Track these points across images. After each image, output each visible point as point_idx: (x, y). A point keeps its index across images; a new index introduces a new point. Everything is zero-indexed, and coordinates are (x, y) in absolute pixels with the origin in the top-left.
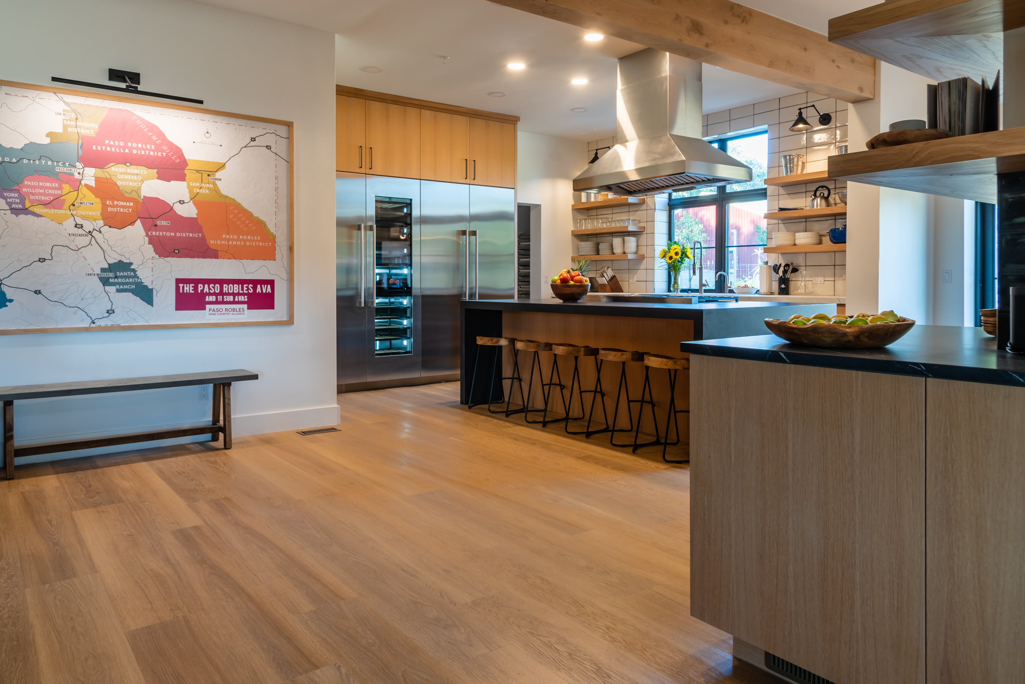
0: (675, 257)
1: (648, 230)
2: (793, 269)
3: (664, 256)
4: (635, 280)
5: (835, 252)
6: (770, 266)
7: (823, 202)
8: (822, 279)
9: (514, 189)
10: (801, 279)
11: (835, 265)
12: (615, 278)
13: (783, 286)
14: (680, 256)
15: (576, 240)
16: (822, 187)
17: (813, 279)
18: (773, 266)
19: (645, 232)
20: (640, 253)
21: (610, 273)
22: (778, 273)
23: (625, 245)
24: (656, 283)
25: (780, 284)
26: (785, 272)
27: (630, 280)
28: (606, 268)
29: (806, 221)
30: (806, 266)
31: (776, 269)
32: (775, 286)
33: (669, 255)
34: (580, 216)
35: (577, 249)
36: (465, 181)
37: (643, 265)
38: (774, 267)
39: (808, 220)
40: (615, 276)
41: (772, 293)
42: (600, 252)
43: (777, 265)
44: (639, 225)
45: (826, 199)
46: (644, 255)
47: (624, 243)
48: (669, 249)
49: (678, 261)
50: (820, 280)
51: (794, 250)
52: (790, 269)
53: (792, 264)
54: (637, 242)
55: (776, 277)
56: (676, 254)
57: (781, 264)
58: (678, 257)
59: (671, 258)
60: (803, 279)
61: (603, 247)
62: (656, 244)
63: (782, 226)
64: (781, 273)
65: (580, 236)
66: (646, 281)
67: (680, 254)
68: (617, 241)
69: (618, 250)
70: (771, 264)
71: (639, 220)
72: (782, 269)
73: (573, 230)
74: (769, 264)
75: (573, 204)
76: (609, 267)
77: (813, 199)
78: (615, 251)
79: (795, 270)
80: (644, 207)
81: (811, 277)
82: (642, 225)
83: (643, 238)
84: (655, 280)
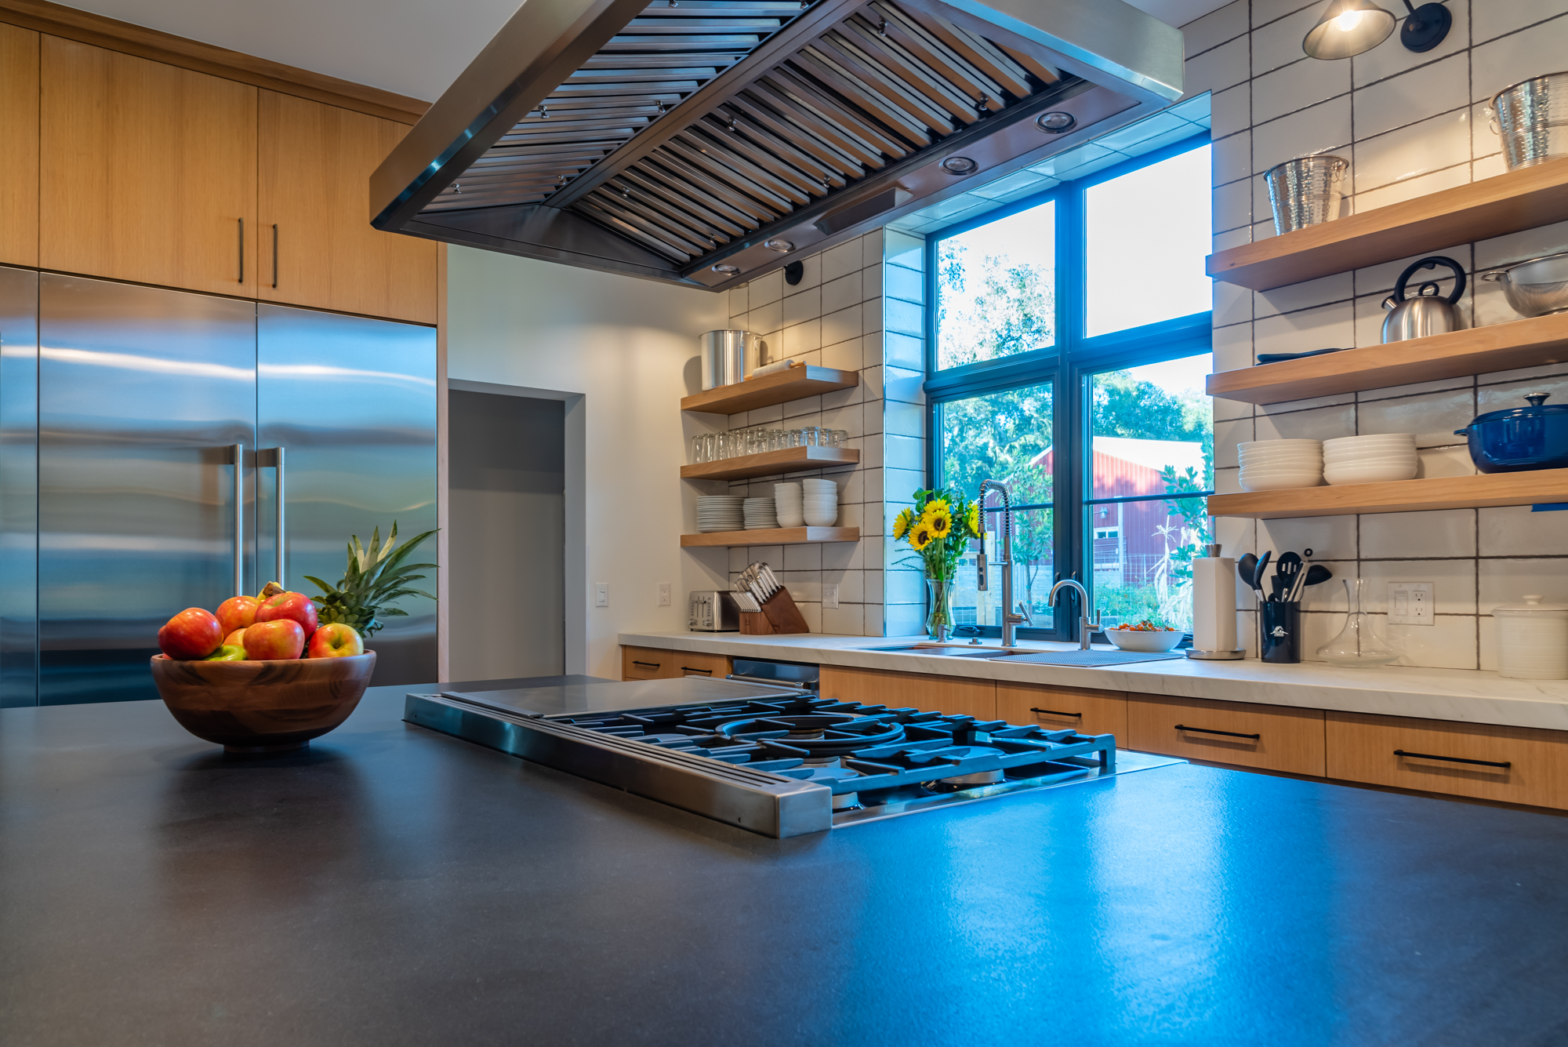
0: (933, 533)
1: (866, 461)
2: (1312, 569)
3: (906, 532)
4: (836, 599)
5: (1476, 509)
6: (1228, 562)
7: (1438, 317)
8: (1427, 607)
9: (435, 326)
10: (1343, 607)
11: (1477, 558)
12: (781, 595)
13: (1278, 632)
14: (947, 531)
15: (692, 491)
16: (1430, 263)
17: (1389, 607)
18: (1238, 559)
19: (860, 466)
20: (849, 524)
21: (767, 580)
22: (1258, 586)
23: (805, 502)
24: (889, 609)
25: (1268, 624)
26: (1283, 581)
27: (825, 601)
28: (757, 566)
29: (1356, 403)
30: (1359, 560)
31: (1250, 570)
32: (1249, 630)
33: (918, 528)
34: (703, 429)
35: (693, 513)
36: (237, 290)
37: (857, 556)
38: (1243, 566)
39: (1362, 397)
40: (783, 588)
41: (1237, 656)
42: (746, 522)
43: (1254, 559)
44: (842, 445)
45: (1449, 305)
46: (857, 530)
47: (803, 498)
48: (920, 510)
49: (947, 547)
50: (1414, 611)
51: (1323, 501)
52: (1304, 571)
53: (1308, 552)
54: (839, 493)
55: (1251, 598)
56: (939, 524)
57: (1269, 554)
58: (943, 534)
59: (923, 537)
60: (1354, 609)
61: (753, 506)
62: (887, 496)
63: (1266, 424)
64: (1268, 588)
65: (703, 481)
66: (864, 604)
67: (949, 525)
68: (784, 491)
69: (788, 517)
70: (1233, 551)
71: (845, 432)
72: (1271, 570)
73: (685, 464)
74: (1224, 554)
75: (685, 395)
76: (765, 564)
77: (1393, 314)
78: (782, 519)
79: (1320, 575)
80: (856, 396)
81: (1385, 598)
82: (852, 445)
83: (855, 483)
84: (889, 599)
